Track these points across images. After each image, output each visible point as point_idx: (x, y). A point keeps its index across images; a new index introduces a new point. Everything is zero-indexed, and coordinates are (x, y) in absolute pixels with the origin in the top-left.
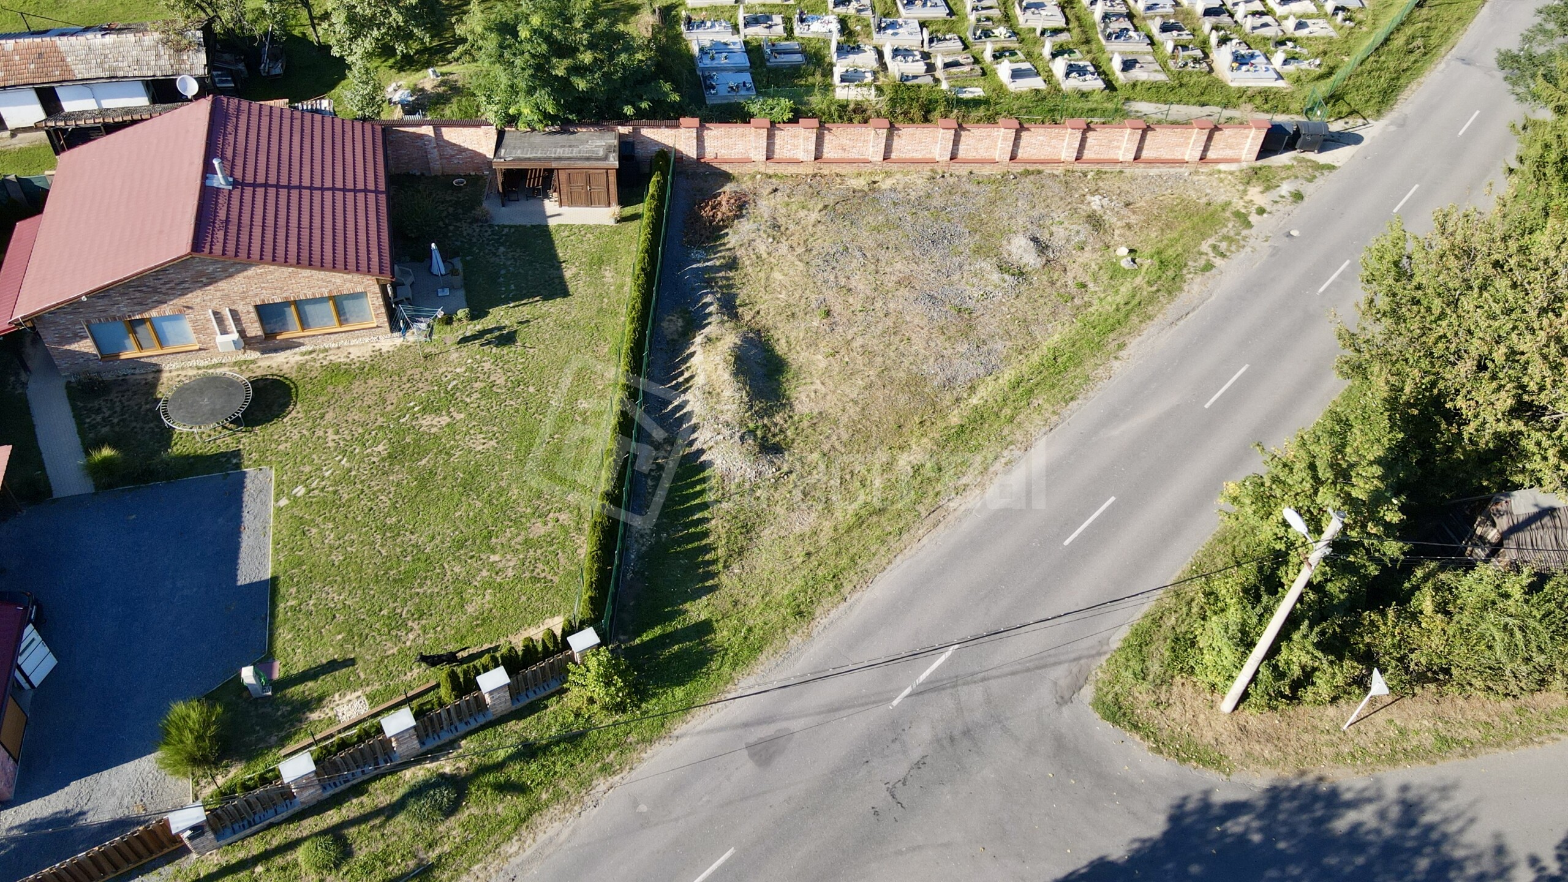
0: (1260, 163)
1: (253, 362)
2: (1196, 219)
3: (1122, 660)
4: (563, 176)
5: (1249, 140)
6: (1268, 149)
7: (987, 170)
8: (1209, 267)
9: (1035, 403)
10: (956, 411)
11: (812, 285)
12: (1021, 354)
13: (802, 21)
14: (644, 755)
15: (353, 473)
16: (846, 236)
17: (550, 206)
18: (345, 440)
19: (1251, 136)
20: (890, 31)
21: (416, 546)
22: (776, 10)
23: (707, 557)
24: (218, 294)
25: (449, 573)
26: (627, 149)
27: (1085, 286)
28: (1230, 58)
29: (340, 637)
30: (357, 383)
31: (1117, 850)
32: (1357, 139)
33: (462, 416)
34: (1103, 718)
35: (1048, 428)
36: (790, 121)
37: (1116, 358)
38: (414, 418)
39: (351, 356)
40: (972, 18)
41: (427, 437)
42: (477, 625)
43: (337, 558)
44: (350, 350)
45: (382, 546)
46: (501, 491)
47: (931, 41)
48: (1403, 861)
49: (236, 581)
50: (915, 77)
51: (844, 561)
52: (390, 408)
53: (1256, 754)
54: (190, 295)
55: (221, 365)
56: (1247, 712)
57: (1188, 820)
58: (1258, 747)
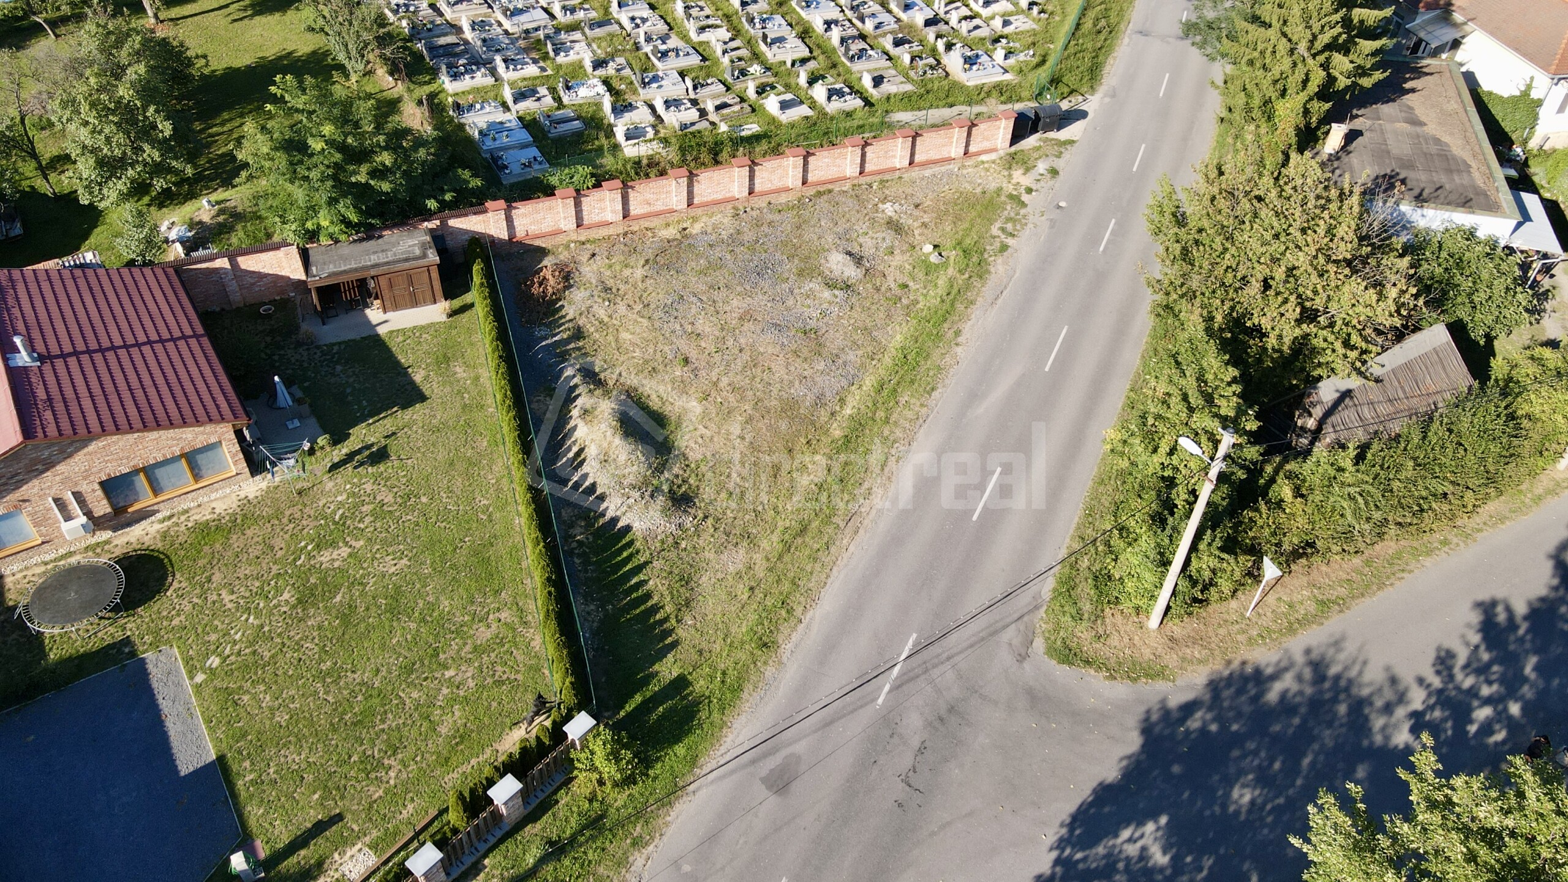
0: (1013, 149)
1: (107, 542)
2: (978, 207)
3: (1057, 608)
4: (383, 282)
5: (1002, 130)
6: (1017, 136)
7: (783, 198)
8: (1004, 248)
9: (902, 400)
10: (835, 425)
11: (661, 338)
12: (873, 359)
13: (568, 88)
14: (668, 818)
15: (266, 629)
16: (677, 285)
17: (374, 314)
18: (243, 597)
19: (1002, 126)
20: (654, 85)
21: (363, 683)
22: (538, 82)
23: (658, 617)
24: (58, 478)
25: (408, 701)
26: (441, 243)
27: (907, 286)
28: (962, 61)
29: (316, 796)
30: (235, 537)
31: (1110, 772)
32: (1083, 115)
33: (362, 543)
34: (1059, 663)
35: (921, 421)
36: (595, 186)
37: (957, 344)
38: (310, 557)
39: (217, 511)
40: (726, 60)
41: (332, 573)
42: (457, 744)
43: (282, 718)
44: (213, 505)
45: (327, 693)
46: (432, 607)
47: (695, 88)
48: (1327, 712)
49: (177, 772)
50: (693, 124)
51: (786, 586)
52: (280, 554)
53: (1189, 657)
54: (25, 487)
55: (70, 554)
56: (1170, 624)
57: (1157, 729)
58: (1188, 651)
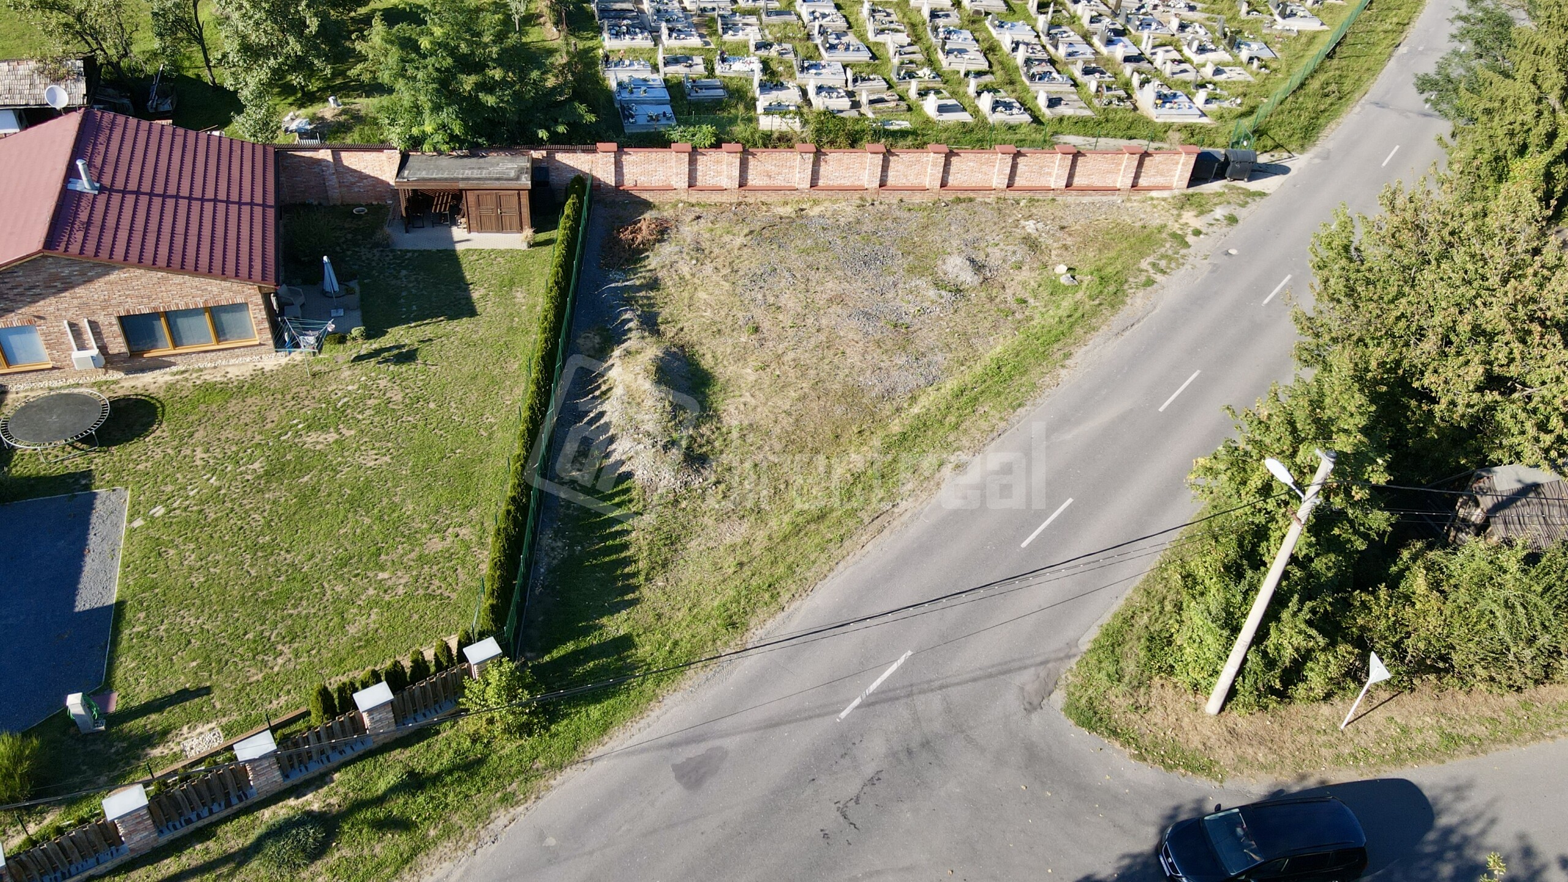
0: (1191, 190)
1: (116, 382)
2: (1133, 240)
3: (1093, 661)
4: (471, 197)
5: (1180, 166)
6: (1197, 178)
7: (917, 198)
8: (1150, 282)
9: (981, 410)
10: (897, 421)
11: (739, 303)
12: (963, 365)
13: (723, 60)
14: (552, 782)
15: (223, 492)
16: (774, 258)
17: (458, 232)
18: (215, 458)
19: (1181, 161)
20: (813, 71)
21: (292, 565)
22: (697, 52)
23: (626, 570)
24: (75, 301)
25: (329, 592)
26: (540, 173)
27: (1025, 302)
28: (1153, 96)
29: (194, 664)
30: (234, 402)
31: (1105, 867)
32: (1285, 170)
33: (353, 432)
34: (1077, 724)
35: (995, 434)
36: (712, 146)
37: (1063, 366)
38: (297, 434)
39: (229, 376)
40: (896, 61)
41: (311, 454)
42: (359, 647)
43: (198, 579)
44: (228, 369)
45: (252, 566)
46: (394, 506)
47: (855, 81)
48: (1423, 869)
49: (74, 607)
50: (842, 111)
51: (781, 569)
52: (269, 426)
53: (1249, 758)
54: (42, 303)
55: (78, 385)
56: (1235, 713)
58: (1250, 751)
